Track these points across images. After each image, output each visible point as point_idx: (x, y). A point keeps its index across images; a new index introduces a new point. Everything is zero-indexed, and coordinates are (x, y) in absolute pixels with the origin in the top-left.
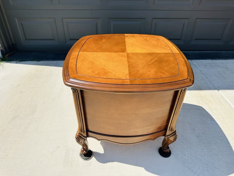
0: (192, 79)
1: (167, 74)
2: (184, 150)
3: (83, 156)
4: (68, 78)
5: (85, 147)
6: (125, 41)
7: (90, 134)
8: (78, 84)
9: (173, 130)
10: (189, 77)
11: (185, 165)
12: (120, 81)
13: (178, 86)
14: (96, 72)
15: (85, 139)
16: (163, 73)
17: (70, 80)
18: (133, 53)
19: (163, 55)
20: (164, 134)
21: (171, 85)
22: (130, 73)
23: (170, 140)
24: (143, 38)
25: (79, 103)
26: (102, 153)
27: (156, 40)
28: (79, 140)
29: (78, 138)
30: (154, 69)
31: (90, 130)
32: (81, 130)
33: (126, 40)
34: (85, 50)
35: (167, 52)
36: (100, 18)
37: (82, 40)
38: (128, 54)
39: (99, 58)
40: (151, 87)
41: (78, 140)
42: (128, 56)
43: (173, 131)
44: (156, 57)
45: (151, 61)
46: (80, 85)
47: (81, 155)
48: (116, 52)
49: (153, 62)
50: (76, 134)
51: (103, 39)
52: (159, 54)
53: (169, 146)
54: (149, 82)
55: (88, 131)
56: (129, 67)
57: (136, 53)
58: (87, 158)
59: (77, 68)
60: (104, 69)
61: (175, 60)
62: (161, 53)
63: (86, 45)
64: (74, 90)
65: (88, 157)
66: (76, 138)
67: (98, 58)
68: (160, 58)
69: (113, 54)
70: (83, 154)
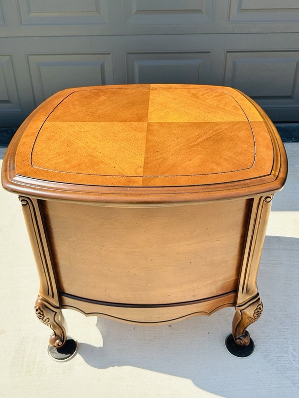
0: (281, 175)
1: (227, 166)
2: (286, 341)
3: (56, 351)
4: (12, 174)
5: (58, 332)
6: (149, 98)
7: (67, 300)
8: (30, 188)
9: (250, 292)
10: (276, 171)
11: (286, 373)
12: (123, 179)
13: (247, 191)
14: (74, 163)
15: (56, 313)
16: (218, 164)
17: (15, 178)
18: (161, 123)
19: (226, 127)
20: (232, 301)
21: (231, 188)
22: (146, 164)
23: (246, 314)
24: (189, 92)
25: (37, 230)
26: (97, 346)
27: (216, 96)
28: (43, 315)
29: (40, 310)
30: (200, 156)
31: (67, 292)
32: (47, 291)
33: (151, 97)
34: (57, 119)
35: (237, 119)
36: (109, 54)
37: (57, 97)
38: (149, 125)
39: (86, 133)
40: (188, 191)
41: (39, 313)
42: (149, 130)
43: (251, 294)
44: (210, 132)
45: (198, 139)
46: (34, 189)
47: (50, 349)
48: (125, 121)
49: (202, 142)
50: (37, 301)
51: (100, 96)
52: (217, 124)
53: (246, 330)
54: (183, 181)
55: (61, 293)
56: (146, 152)
57: (167, 123)
58: (64, 356)
59: (34, 153)
60: (91, 156)
61: (249, 137)
62: (221, 123)
63: (61, 108)
64: (26, 199)
65: (66, 354)
66: (37, 310)
67: (83, 134)
68: (219, 133)
69: (118, 127)
70: (55, 346)
